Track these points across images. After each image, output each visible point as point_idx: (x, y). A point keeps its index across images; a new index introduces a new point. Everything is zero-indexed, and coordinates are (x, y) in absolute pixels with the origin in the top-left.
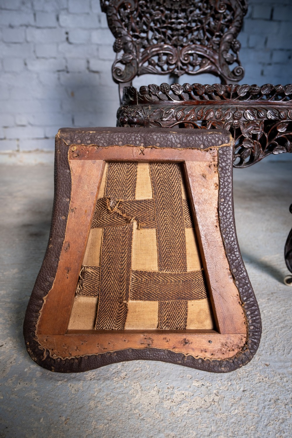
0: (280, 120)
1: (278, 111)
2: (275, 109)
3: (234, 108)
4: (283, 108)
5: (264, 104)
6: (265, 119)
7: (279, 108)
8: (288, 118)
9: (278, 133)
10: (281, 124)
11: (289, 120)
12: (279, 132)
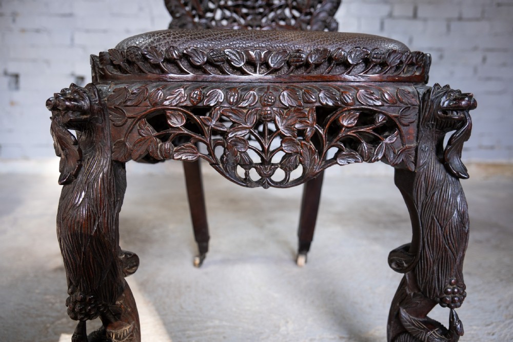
0: (343, 106)
1: (339, 91)
2: (334, 88)
3: (264, 88)
4: (349, 86)
5: (315, 80)
6: (318, 104)
7: (341, 87)
8: (358, 103)
9: (343, 129)
10: (347, 113)
11: (358, 105)
12: (343, 126)
